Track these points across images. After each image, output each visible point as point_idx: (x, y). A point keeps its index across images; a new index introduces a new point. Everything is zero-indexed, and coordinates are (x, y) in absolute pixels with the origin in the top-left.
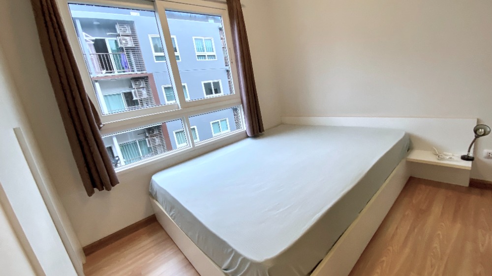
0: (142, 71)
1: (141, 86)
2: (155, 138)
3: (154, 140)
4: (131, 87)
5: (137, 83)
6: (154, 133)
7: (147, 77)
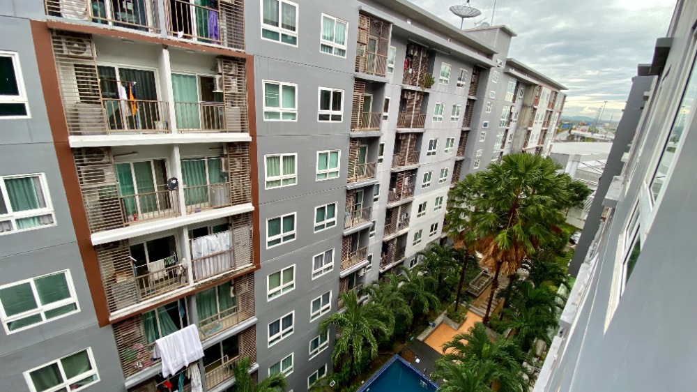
0: (238, 47)
1: (231, 73)
2: (236, 159)
3: (233, 163)
4: (215, 69)
5: (227, 66)
6: (237, 152)
7: (244, 60)
